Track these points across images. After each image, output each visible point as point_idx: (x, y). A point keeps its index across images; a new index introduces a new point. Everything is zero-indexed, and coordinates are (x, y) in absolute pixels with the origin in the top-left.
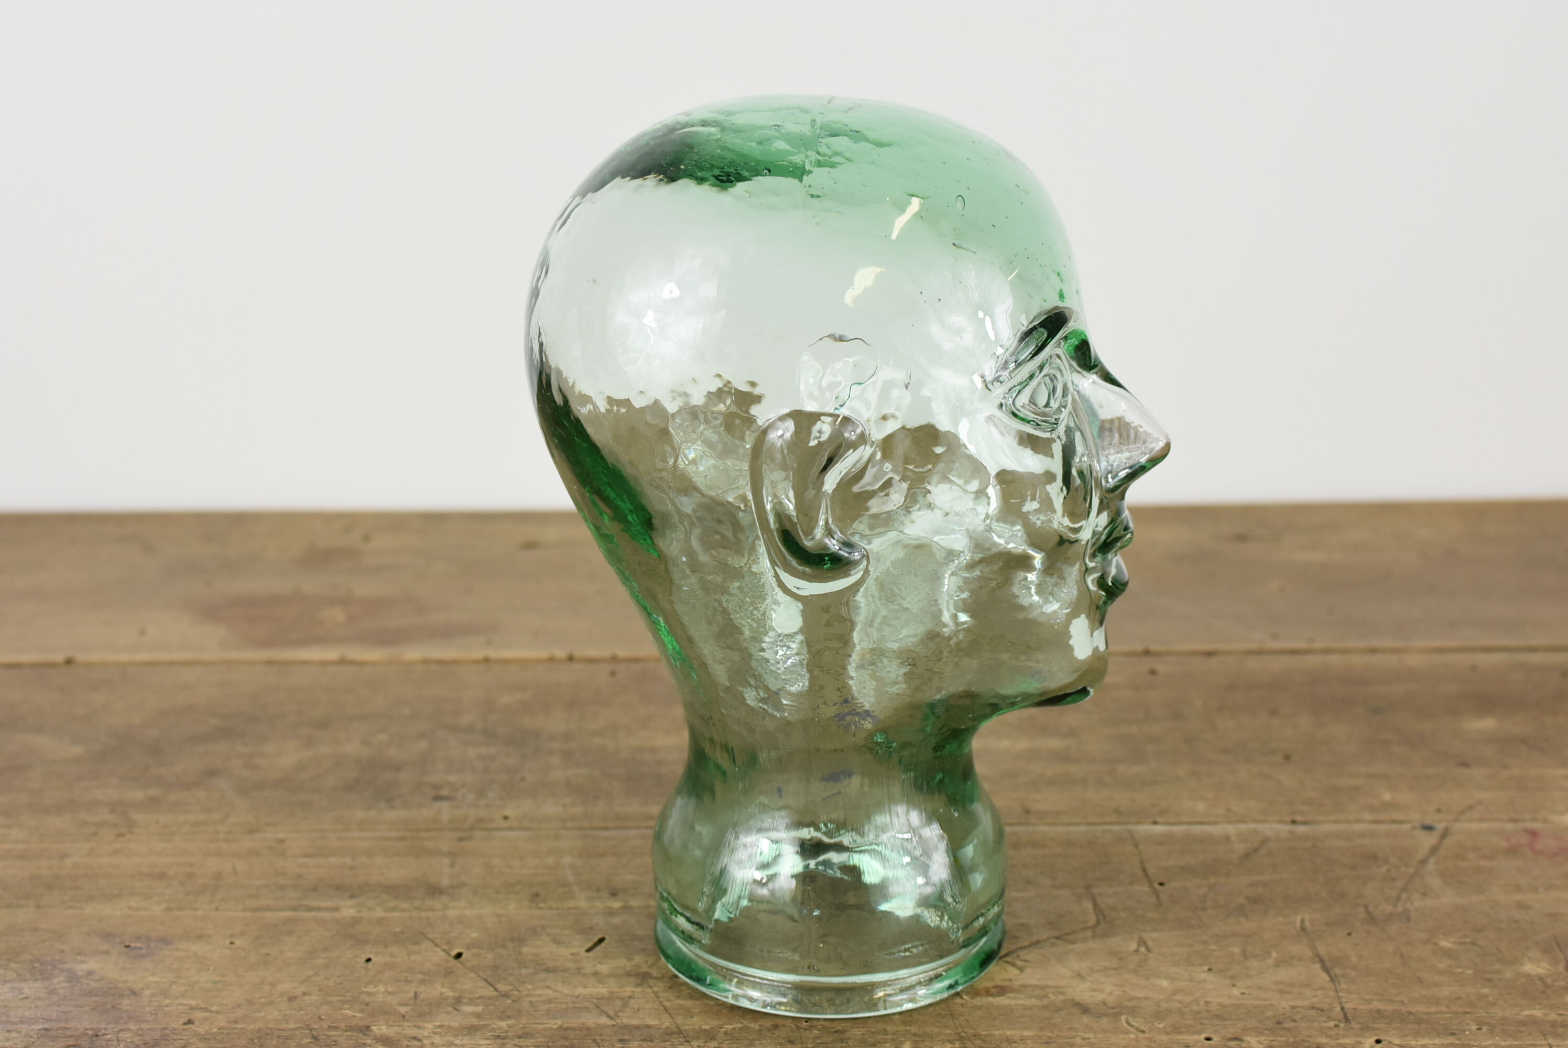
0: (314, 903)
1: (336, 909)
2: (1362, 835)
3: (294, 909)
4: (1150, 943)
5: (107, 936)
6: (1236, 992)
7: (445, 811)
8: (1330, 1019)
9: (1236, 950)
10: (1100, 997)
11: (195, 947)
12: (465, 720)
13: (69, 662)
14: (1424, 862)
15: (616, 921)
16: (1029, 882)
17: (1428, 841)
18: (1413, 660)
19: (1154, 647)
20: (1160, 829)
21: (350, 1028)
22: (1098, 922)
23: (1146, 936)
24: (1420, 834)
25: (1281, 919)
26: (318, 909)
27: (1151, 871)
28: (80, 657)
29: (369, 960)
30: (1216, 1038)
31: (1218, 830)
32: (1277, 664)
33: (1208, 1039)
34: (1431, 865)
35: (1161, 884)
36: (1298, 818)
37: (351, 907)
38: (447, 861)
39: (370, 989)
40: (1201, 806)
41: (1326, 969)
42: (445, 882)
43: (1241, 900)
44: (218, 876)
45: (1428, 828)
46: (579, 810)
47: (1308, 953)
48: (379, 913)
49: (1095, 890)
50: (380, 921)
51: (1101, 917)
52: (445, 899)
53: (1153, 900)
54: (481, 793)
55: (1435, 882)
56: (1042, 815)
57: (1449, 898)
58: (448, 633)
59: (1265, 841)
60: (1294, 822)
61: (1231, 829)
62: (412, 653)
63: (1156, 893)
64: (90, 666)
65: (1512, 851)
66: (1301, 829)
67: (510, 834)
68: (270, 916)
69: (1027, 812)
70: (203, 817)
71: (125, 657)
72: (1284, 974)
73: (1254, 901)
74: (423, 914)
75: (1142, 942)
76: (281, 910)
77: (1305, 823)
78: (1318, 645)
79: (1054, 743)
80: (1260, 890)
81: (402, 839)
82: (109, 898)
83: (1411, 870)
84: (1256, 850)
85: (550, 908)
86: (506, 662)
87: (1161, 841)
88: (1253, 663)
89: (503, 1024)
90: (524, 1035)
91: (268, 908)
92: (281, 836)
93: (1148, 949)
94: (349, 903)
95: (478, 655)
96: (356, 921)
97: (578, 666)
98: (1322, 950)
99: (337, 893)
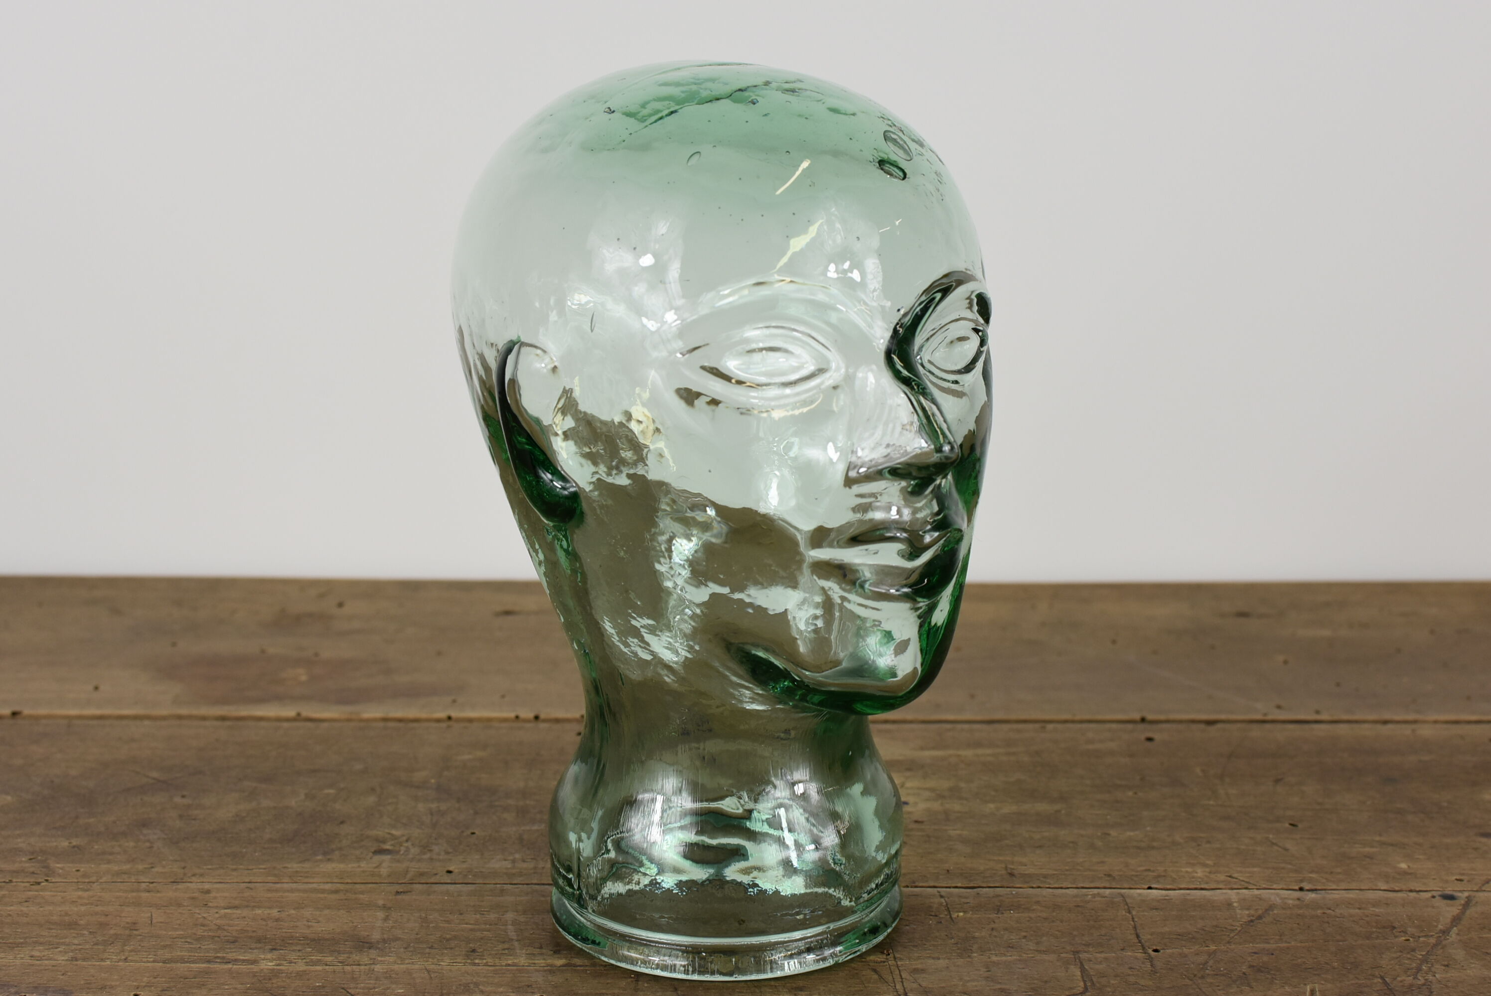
0: (230, 956)
1: (254, 962)
2: (1376, 904)
3: (209, 962)
5: (3, 986)
7: (386, 864)
12: (419, 776)
13: (15, 714)
14: (1445, 932)
15: (558, 979)
16: (1011, 947)
17: (1450, 910)
18: (1426, 731)
19: (1150, 717)
20: (1155, 894)
22: (1086, 989)
24: (1440, 903)
25: (1287, 988)
26: (235, 961)
27: (1145, 937)
28: (27, 711)
31: (1218, 896)
32: (1281, 734)
34: (1453, 935)
35: (1156, 951)
36: (1307, 886)
37: (271, 960)
38: (381, 915)
40: (1200, 872)
42: (376, 936)
43: (1244, 968)
44: (133, 927)
45: (1451, 898)
46: (531, 865)
48: (301, 967)
49: (1083, 956)
50: (300, 975)
51: (1089, 984)
52: (373, 953)
53: (1147, 967)
54: (426, 848)
55: (1459, 954)
56: (1027, 878)
57: (1475, 970)
58: (412, 693)
59: (1271, 907)
60: (1301, 889)
61: (1233, 895)
62: (372, 712)
63: (1151, 960)
64: (37, 718)
66: (1309, 897)
67: (451, 888)
68: (181, 968)
69: (1012, 875)
70: (126, 867)
71: (73, 712)
73: (1259, 969)
74: (348, 968)
76: (193, 962)
77: (1314, 890)
78: (1324, 717)
79: (1043, 807)
80: (1265, 959)
81: (336, 892)
82: (13, 946)
83: (1432, 941)
84: (1260, 917)
85: (486, 965)
86: (470, 720)
87: (1156, 906)
88: (1256, 732)
91: (182, 960)
92: (207, 886)
94: (269, 956)
95: (442, 715)
96: (275, 974)
97: (542, 725)
99: (259, 945)
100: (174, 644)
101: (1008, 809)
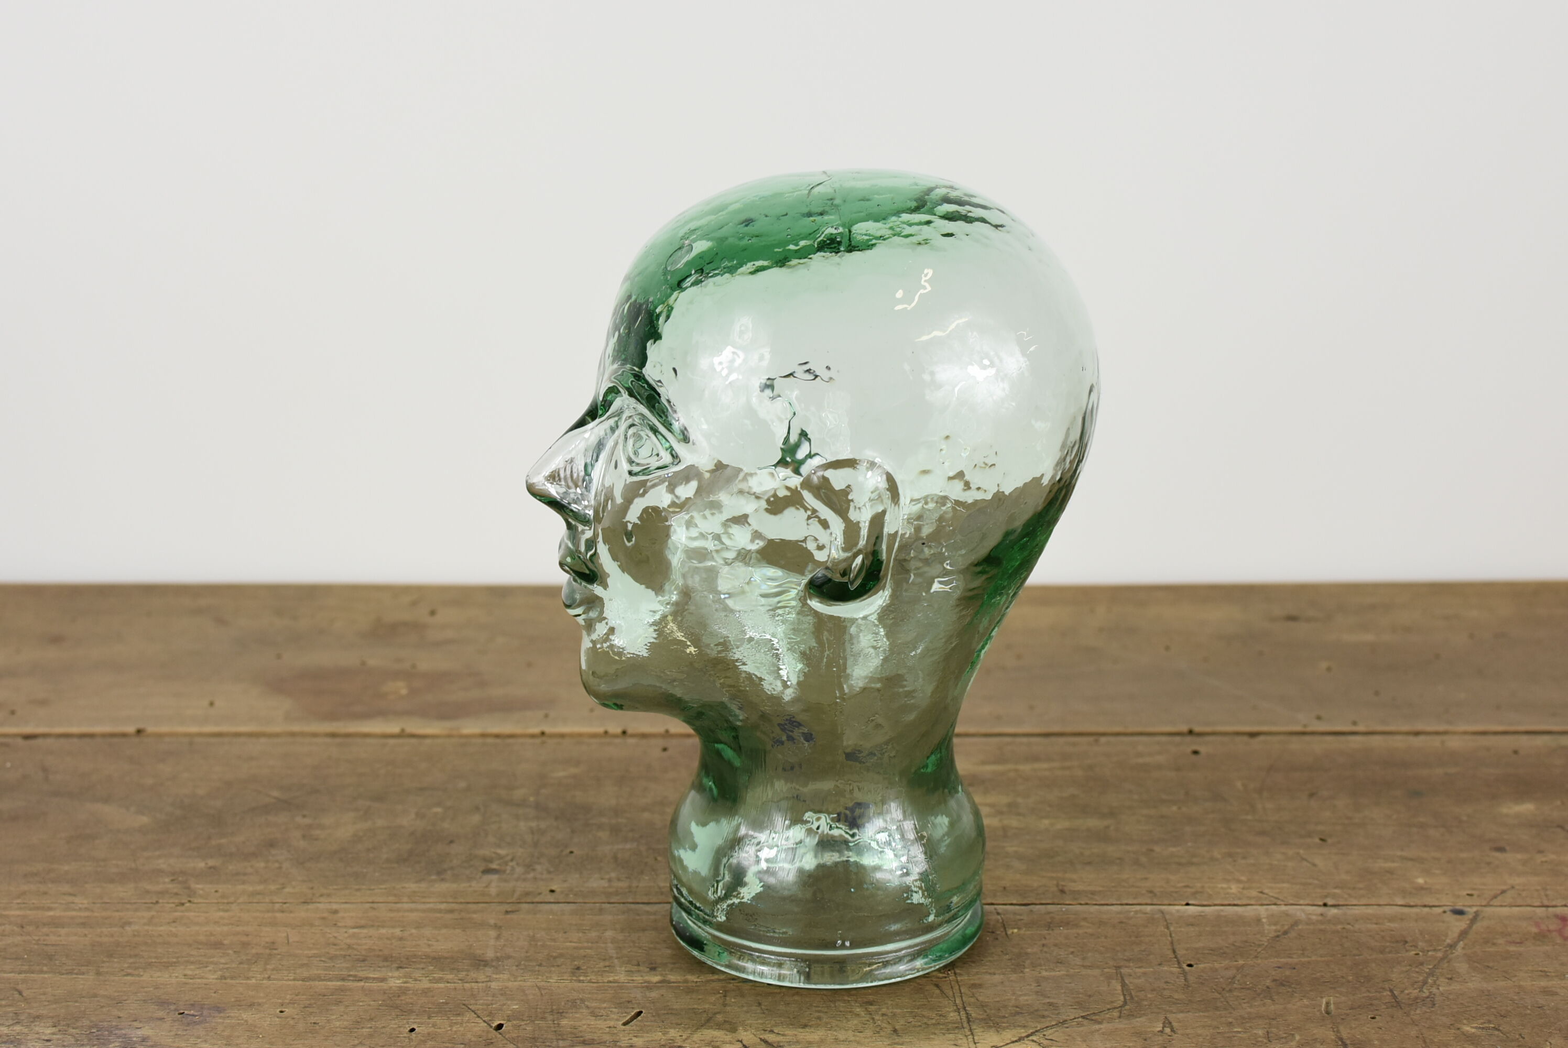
0: (361, 974)
1: (383, 980)
2: (1392, 919)
3: (343, 980)
4: (1175, 1024)
5: (162, 1003)
7: (494, 884)
9: (1260, 1032)
11: (246, 1015)
12: (519, 794)
13: (139, 732)
14: (1452, 946)
15: (654, 994)
16: (1059, 962)
17: (1459, 924)
18: (1454, 743)
19: (1197, 729)
20: (1192, 910)
22: (1125, 1003)
23: (1171, 1017)
24: (1450, 918)
25: (1306, 1001)
26: (367, 979)
27: (1181, 952)
28: (150, 729)
29: (412, 1030)
31: (1249, 912)
32: (1319, 746)
34: (1459, 949)
35: (1190, 965)
36: (1330, 901)
37: (399, 978)
38: (493, 933)
40: (1234, 888)
42: (490, 954)
43: (1268, 982)
44: (272, 945)
45: (1460, 913)
46: (623, 884)
47: (1332, 1036)
48: (425, 984)
49: (1124, 971)
50: (425, 992)
51: (1128, 998)
52: (489, 971)
53: (1181, 981)
54: (529, 867)
55: (1462, 967)
56: (1076, 894)
57: (1475, 983)
58: (507, 707)
59: (1296, 923)
60: (1325, 905)
61: (1262, 911)
62: (470, 727)
63: (1184, 973)
64: (160, 736)
65: (1542, 937)
66: (1331, 912)
67: (555, 907)
68: (319, 985)
69: (1062, 891)
70: (260, 888)
71: (194, 729)
73: (1281, 983)
74: (467, 985)
75: (1167, 1023)
76: (330, 980)
77: (1336, 906)
78: (1361, 728)
79: (1093, 823)
80: (1288, 973)
81: (451, 911)
82: (167, 966)
83: (1440, 954)
84: (1285, 933)
85: (590, 982)
86: (562, 736)
87: (1192, 922)
88: (1296, 744)
91: (319, 978)
92: (335, 907)
93: (1172, 1030)
94: (396, 974)
95: (536, 730)
96: (403, 991)
97: (631, 741)
98: (1344, 1033)
99: (386, 964)
100: (279, 657)
101: (1062, 824)
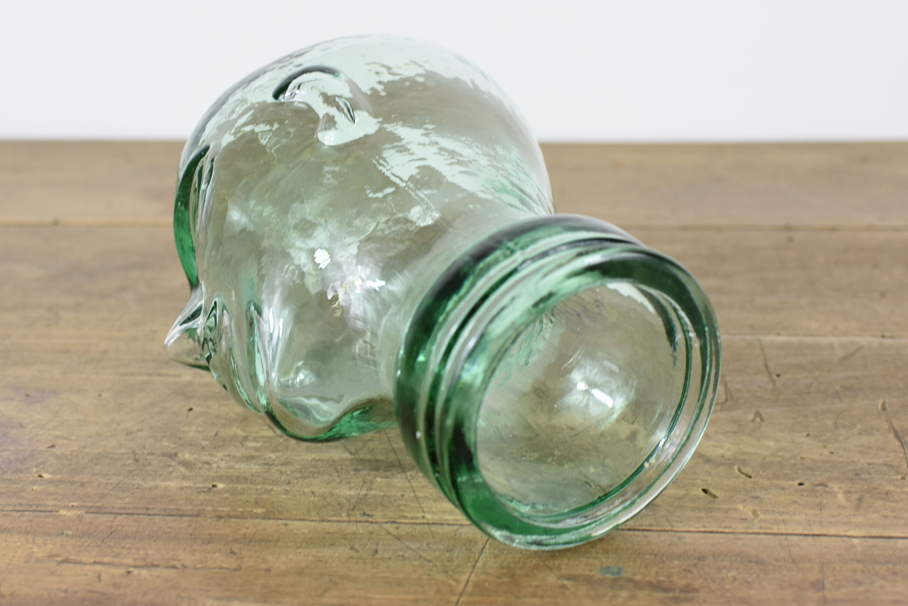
0: (163, 372)
1: (178, 376)
3: (150, 375)
4: (764, 416)
5: (16, 389)
6: (826, 452)
8: (898, 473)
9: (830, 422)
10: (720, 451)
11: (75, 398)
19: (793, 224)
20: (782, 339)
21: (164, 455)
22: (726, 400)
23: (761, 410)
25: (866, 402)
26: (166, 375)
27: (771, 366)
28: (64, 220)
29: (191, 409)
30: (806, 484)
31: (825, 340)
33: (801, 484)
35: (778, 376)
36: (887, 334)
39: (186, 429)
40: (814, 325)
41: (897, 437)
43: (838, 388)
44: (105, 353)
47: (886, 426)
49: (727, 378)
51: (729, 397)
53: (770, 386)
59: (860, 348)
60: (883, 336)
61: (835, 340)
63: (773, 382)
64: (69, 225)
66: (888, 342)
68: (132, 379)
70: (107, 316)
72: (865, 440)
73: (847, 389)
75: (758, 414)
76: (140, 375)
77: (892, 337)
80: (853, 382)
82: (27, 364)
84: (852, 355)
87: (781, 347)
88: (863, 236)
89: (273, 456)
90: (286, 463)
91: (133, 374)
93: (762, 419)
96: (190, 384)
98: (896, 423)
